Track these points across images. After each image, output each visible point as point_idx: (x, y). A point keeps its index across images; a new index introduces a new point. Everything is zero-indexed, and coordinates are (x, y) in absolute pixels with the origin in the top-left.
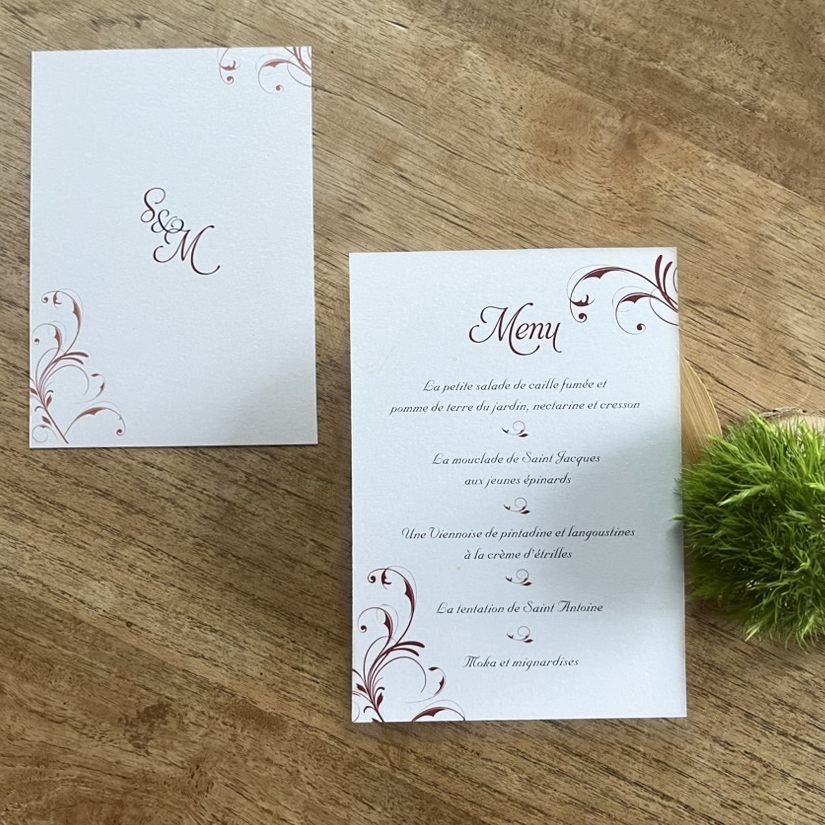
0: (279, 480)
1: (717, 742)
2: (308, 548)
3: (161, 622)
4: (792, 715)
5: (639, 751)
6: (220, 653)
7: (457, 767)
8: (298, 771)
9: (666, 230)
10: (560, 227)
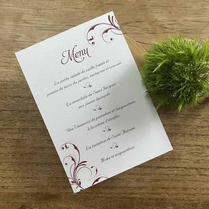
0: (29, 127)
1: (186, 146)
2: (45, 143)
3: (12, 182)
4: (203, 129)
5: (165, 158)
6: (33, 184)
7: (115, 185)
8: (71, 207)
9: (110, 6)
10: (79, 18)
